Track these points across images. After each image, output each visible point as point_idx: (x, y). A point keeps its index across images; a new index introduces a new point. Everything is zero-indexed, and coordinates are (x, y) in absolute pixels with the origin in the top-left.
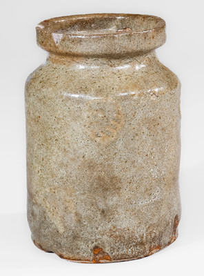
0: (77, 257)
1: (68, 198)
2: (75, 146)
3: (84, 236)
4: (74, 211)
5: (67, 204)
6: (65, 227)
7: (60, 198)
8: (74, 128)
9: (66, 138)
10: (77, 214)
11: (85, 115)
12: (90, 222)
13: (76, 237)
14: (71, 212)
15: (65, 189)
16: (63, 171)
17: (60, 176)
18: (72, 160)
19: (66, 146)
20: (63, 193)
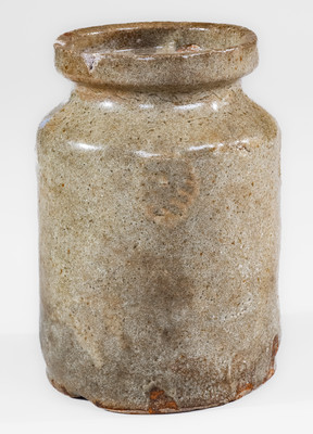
0: (124, 405)
1: (110, 313)
2: (122, 230)
3: (136, 371)
4: (120, 332)
5: (109, 322)
6: (105, 358)
7: (97, 312)
8: (120, 202)
9: (107, 218)
10: (124, 337)
11: (137, 181)
12: (144, 349)
13: (122, 373)
14: (114, 335)
15: (105, 298)
16: (101, 270)
17: (96, 277)
18: (117, 252)
19: (107, 231)
20: (101, 305)
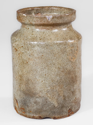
0: (62, 116)
1: (60, 90)
2: (63, 65)
3: (66, 105)
4: (63, 95)
5: (60, 93)
6: (58, 103)
7: (56, 91)
8: (63, 57)
9: (59, 62)
10: (64, 96)
11: (68, 50)
12: (68, 98)
13: (63, 107)
14: (61, 96)
15: (59, 86)
16: (58, 78)
17: (56, 80)
18: (62, 71)
19: (59, 66)
20: (58, 88)
